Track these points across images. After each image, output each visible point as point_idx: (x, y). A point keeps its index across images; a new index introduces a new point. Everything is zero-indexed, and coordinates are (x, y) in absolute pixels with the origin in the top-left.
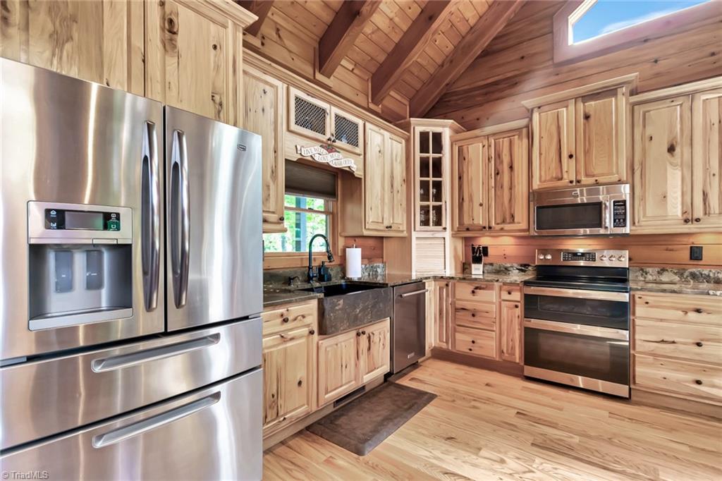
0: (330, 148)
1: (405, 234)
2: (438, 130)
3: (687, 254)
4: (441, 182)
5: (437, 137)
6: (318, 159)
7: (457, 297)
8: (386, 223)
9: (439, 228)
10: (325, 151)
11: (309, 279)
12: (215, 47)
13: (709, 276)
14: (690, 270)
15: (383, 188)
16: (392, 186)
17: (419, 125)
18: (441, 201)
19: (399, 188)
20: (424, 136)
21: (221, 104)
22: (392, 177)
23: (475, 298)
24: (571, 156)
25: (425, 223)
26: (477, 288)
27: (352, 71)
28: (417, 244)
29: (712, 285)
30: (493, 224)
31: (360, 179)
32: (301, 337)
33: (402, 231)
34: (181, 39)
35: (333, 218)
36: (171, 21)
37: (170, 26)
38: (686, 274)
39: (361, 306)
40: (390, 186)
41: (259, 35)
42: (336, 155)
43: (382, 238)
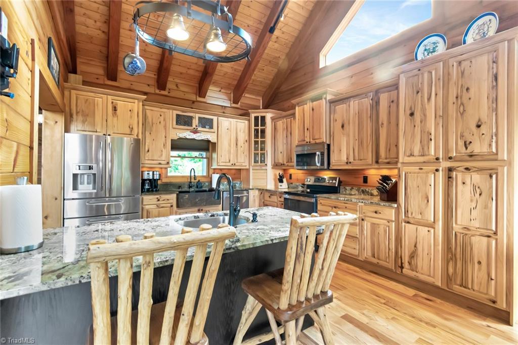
0: (195, 132)
1: (247, 167)
2: (263, 114)
3: (362, 180)
4: (264, 141)
5: (263, 118)
6: (188, 137)
7: (265, 199)
8: (231, 163)
9: (263, 164)
10: (192, 134)
11: (190, 187)
12: (130, 111)
13: (368, 192)
14: (362, 188)
15: (230, 146)
16: (237, 144)
17: (253, 113)
18: (264, 151)
19: (242, 145)
20: (256, 118)
21: (132, 128)
22: (237, 140)
23: (271, 200)
24: (308, 129)
25: (256, 162)
26: (271, 195)
27: (220, 91)
28: (253, 173)
29: (370, 197)
30: (285, 163)
31: (215, 143)
32: (167, 207)
33: (246, 166)
34: (118, 112)
35: (210, 160)
36: (115, 107)
37: (115, 109)
38: (360, 190)
39: (199, 199)
40: (235, 144)
41: (167, 89)
42: (198, 134)
43: (240, 169)
